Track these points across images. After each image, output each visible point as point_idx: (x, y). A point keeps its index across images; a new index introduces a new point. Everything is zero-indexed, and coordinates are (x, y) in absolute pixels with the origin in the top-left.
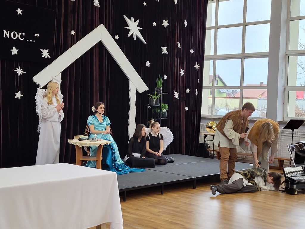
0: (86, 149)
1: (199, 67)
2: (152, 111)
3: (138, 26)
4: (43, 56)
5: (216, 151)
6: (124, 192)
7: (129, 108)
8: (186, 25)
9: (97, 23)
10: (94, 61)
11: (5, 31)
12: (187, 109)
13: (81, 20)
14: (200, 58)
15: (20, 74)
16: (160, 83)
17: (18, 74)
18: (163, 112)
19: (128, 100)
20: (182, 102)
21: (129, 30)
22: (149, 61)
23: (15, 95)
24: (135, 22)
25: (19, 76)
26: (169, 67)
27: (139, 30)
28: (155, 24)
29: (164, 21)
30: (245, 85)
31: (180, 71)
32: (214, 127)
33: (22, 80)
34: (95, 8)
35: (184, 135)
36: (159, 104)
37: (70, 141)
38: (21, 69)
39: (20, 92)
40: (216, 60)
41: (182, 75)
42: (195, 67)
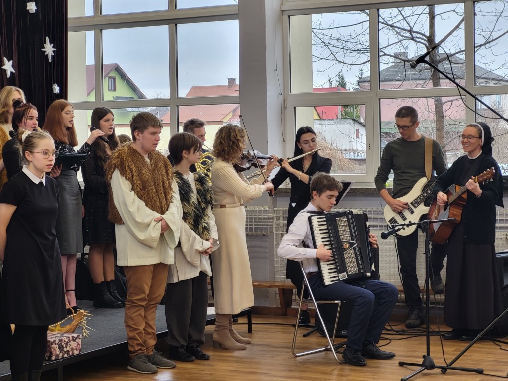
1: (54, 51)
31: (2, 64)
40: (101, 30)
41: (9, 75)
42: (45, 52)
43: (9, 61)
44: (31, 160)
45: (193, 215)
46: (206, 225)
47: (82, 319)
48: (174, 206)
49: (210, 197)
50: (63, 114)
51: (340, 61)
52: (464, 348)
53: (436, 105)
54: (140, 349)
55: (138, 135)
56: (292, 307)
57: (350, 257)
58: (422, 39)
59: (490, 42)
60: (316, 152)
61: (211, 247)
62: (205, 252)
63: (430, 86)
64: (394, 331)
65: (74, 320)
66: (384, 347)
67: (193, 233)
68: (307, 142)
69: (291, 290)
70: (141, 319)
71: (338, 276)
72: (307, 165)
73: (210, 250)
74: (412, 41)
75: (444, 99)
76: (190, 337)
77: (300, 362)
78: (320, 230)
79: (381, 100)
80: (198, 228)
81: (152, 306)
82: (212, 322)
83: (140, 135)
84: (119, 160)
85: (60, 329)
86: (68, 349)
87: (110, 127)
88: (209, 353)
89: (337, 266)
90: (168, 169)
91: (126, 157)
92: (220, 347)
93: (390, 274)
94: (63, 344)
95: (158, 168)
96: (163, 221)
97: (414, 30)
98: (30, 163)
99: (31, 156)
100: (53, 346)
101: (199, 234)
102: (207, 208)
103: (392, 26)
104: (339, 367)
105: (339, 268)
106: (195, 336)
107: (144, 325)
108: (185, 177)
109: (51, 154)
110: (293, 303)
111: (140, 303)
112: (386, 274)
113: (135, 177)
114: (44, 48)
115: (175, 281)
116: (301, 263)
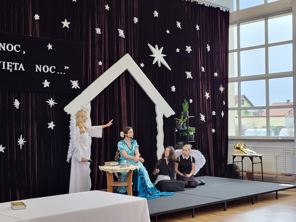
0: (117, 175)
1: (223, 90)
2: (179, 135)
3: (163, 53)
4: (73, 87)
5: (245, 172)
6: (155, 216)
7: (156, 133)
8: (209, 49)
9: (123, 54)
10: (122, 89)
11: (37, 66)
12: (213, 131)
13: (107, 51)
14: (224, 80)
15: (52, 105)
16: (186, 107)
17: (50, 105)
18: (190, 135)
19: (156, 124)
20: (209, 124)
21: (153, 58)
22: (174, 86)
23: (48, 125)
24: (159, 49)
25: (51, 107)
26: (194, 91)
27: (164, 57)
28: (178, 50)
29: (187, 47)
30: (270, 105)
31: (205, 94)
32: (242, 148)
33: (54, 110)
34: (120, 39)
35: (212, 157)
36: (186, 128)
37: (102, 168)
38: (53, 100)
39: (52, 122)
40: (240, 82)
41: (207, 98)
42: (220, 90)
43: (207, 93)
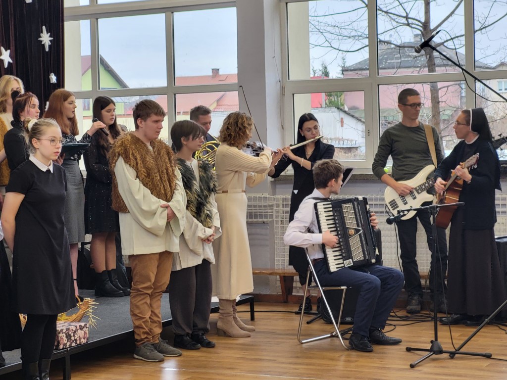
1: (51, 41)
40: (97, 19)
41: (6, 65)
42: (41, 41)
43: (6, 50)
44: (38, 147)
45: (195, 203)
46: (208, 212)
47: (88, 308)
48: (179, 193)
49: (214, 184)
50: (66, 104)
51: (334, 48)
52: (471, 334)
53: (431, 91)
54: (146, 338)
55: (141, 122)
56: (293, 294)
57: (355, 243)
58: (418, 25)
59: (485, 27)
60: (319, 140)
61: (213, 235)
62: (207, 240)
63: (425, 71)
64: (398, 317)
65: (80, 309)
66: (390, 332)
67: (195, 220)
68: (309, 129)
69: (292, 278)
70: (147, 308)
71: (343, 263)
72: (310, 152)
73: (212, 237)
74: (408, 27)
75: (440, 85)
76: (195, 326)
77: (306, 349)
78: (326, 216)
79: (380, 86)
80: (200, 216)
81: (157, 294)
82: (215, 310)
83: (143, 123)
84: (123, 148)
85: (66, 318)
86: (76, 338)
87: (111, 117)
88: (214, 340)
89: (342, 252)
90: (171, 157)
91: (130, 145)
92: (225, 334)
93: (392, 260)
94: (70, 333)
95: (161, 155)
96: (169, 208)
97: (409, 16)
98: (37, 150)
99: (38, 143)
100: (61, 335)
101: (201, 222)
102: (210, 196)
103: (386, 12)
104: (346, 353)
105: (344, 255)
106: (200, 325)
107: (150, 313)
108: (188, 163)
109: (58, 142)
110: (294, 290)
111: (145, 292)
112: (388, 260)
113: (139, 165)
114: (40, 37)
115: (178, 269)
116: (306, 250)
